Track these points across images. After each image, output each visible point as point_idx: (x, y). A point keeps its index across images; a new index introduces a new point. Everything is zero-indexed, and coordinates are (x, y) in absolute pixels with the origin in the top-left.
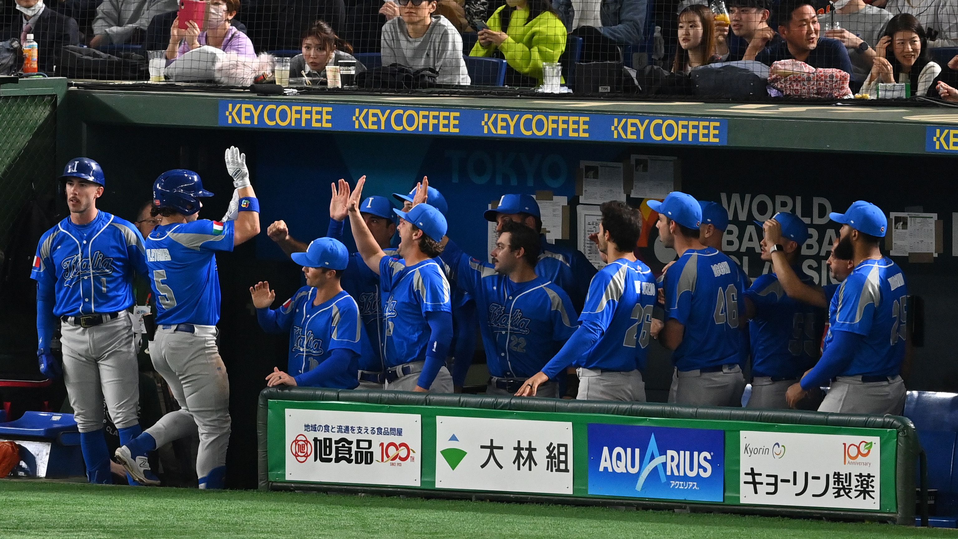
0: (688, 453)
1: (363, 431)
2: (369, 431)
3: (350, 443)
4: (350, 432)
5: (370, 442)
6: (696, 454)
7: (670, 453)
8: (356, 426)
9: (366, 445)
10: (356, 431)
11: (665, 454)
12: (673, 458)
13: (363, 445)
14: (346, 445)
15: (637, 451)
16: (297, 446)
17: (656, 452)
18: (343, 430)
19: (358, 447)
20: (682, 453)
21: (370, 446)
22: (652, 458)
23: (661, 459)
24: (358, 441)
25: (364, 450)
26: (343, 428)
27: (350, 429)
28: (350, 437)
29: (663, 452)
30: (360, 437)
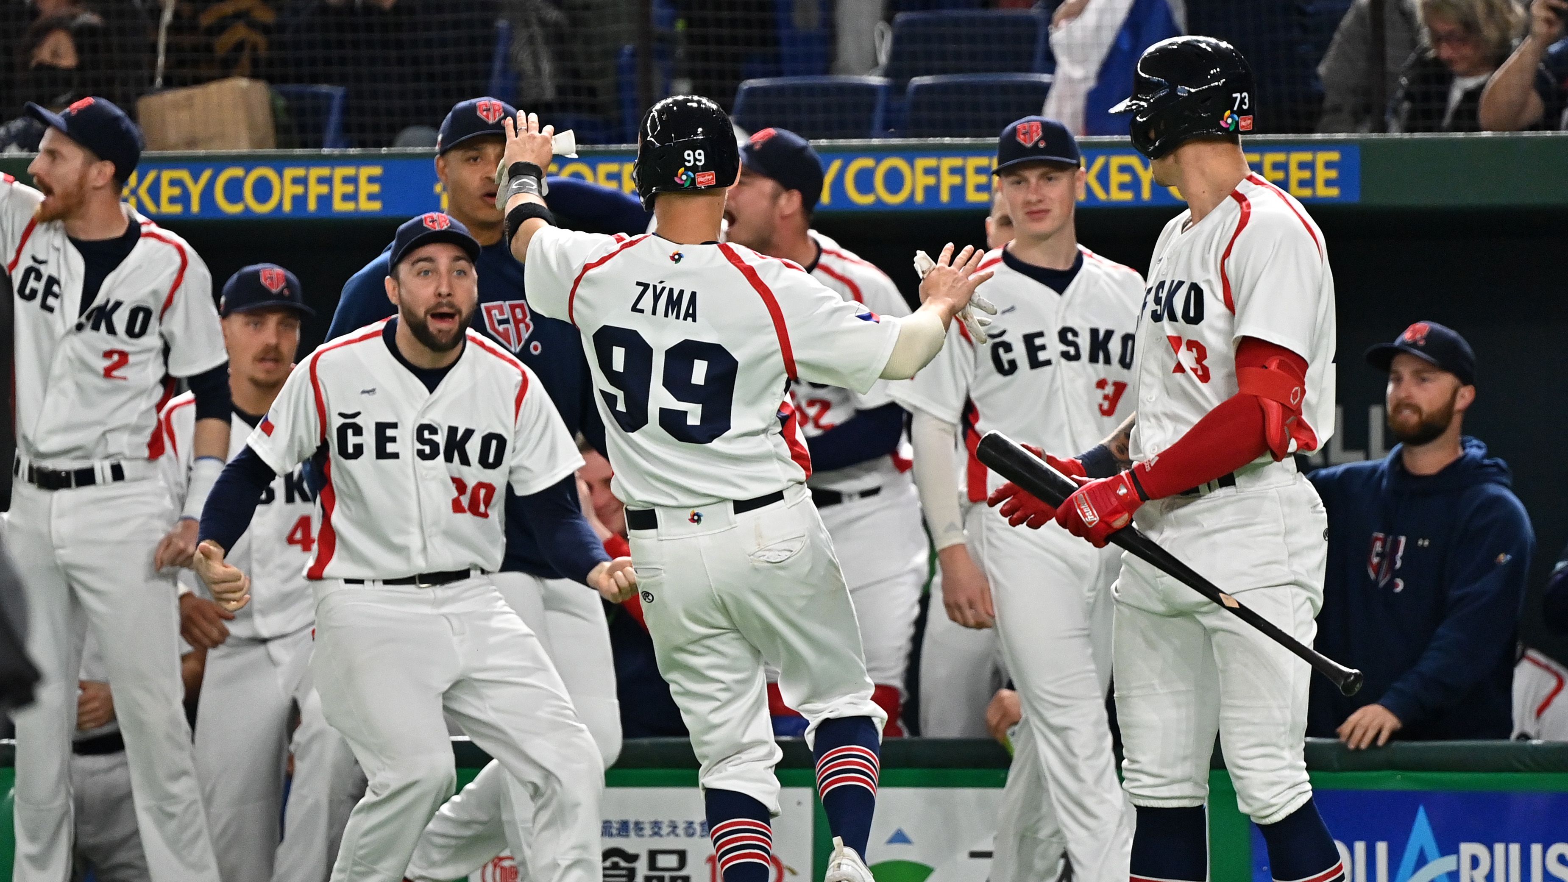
0: (1515, 849)
1: (665, 830)
2: (680, 831)
3: (634, 858)
4: (632, 833)
5: (682, 855)
6: (1536, 849)
7: (1467, 849)
8: (646, 818)
9: (672, 861)
10: (648, 831)
11: (1456, 851)
12: (1475, 862)
13: (663, 861)
14: (623, 864)
15: (1382, 848)
16: (498, 871)
17: (1431, 847)
18: (614, 831)
19: (652, 865)
20: (1499, 848)
21: (682, 863)
22: (1422, 861)
23: (1448, 863)
24: (653, 855)
25: (667, 875)
26: (615, 825)
27: (632, 826)
28: (630, 844)
29: (1448, 848)
30: (658, 844)
